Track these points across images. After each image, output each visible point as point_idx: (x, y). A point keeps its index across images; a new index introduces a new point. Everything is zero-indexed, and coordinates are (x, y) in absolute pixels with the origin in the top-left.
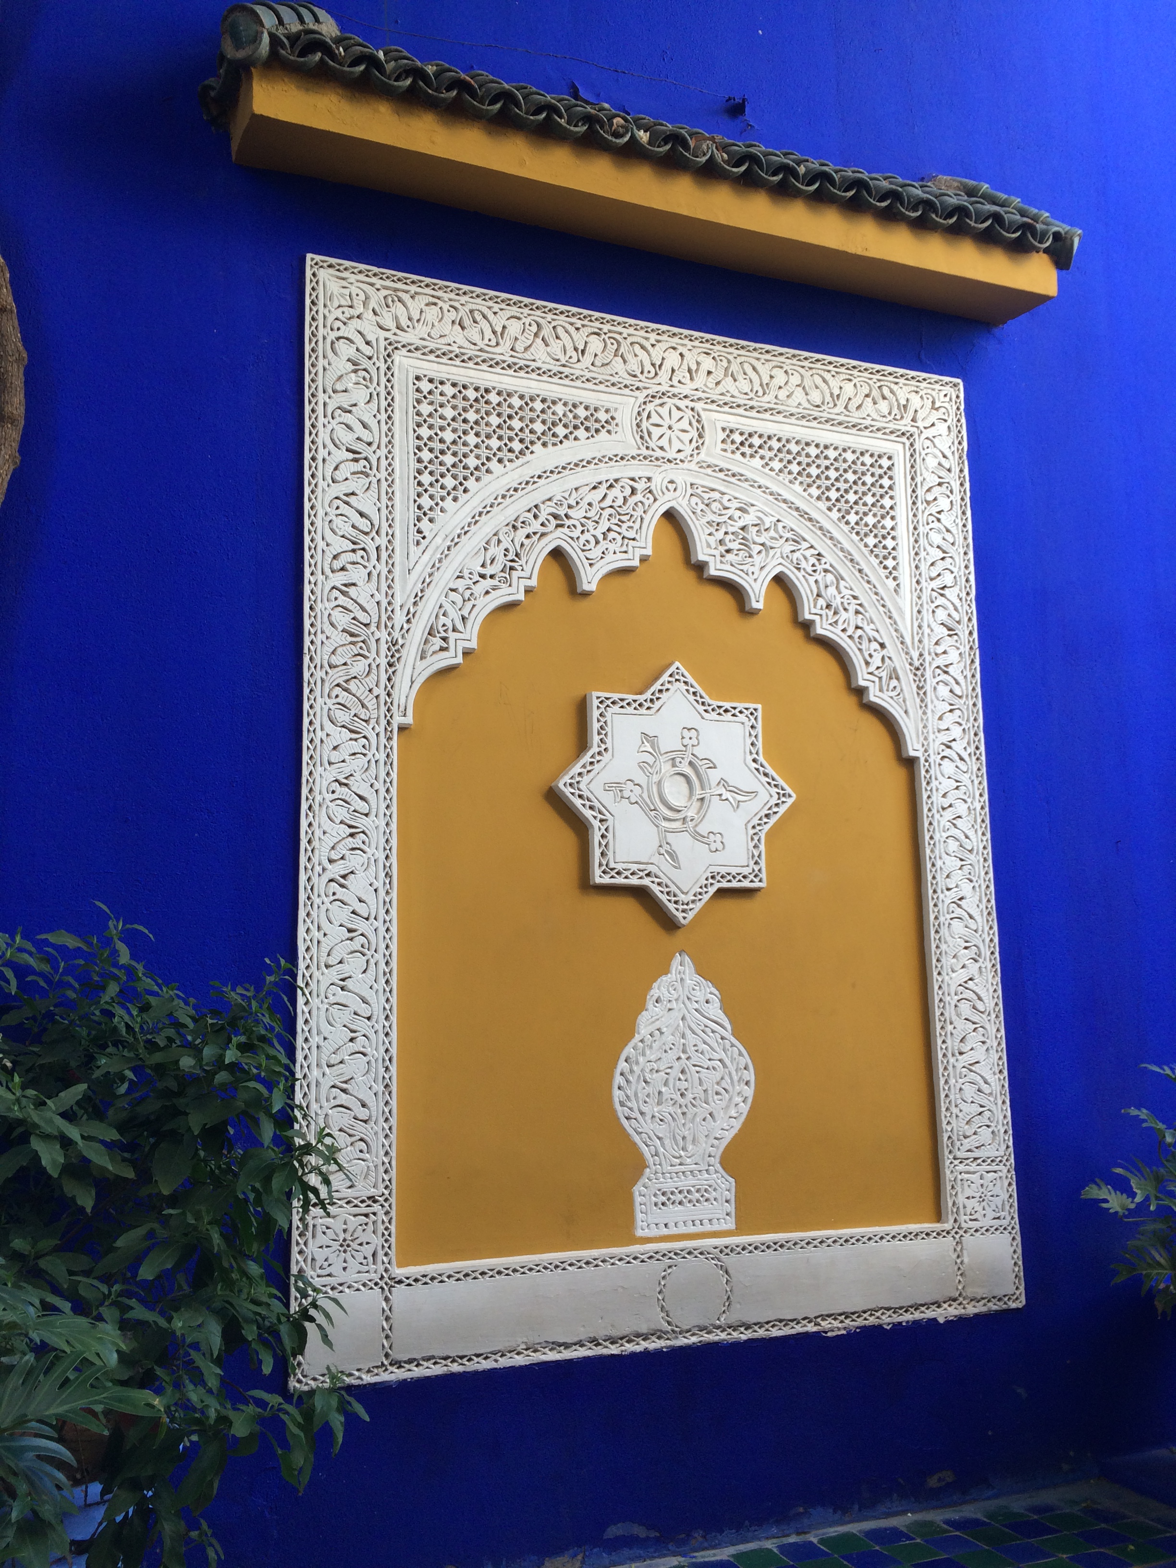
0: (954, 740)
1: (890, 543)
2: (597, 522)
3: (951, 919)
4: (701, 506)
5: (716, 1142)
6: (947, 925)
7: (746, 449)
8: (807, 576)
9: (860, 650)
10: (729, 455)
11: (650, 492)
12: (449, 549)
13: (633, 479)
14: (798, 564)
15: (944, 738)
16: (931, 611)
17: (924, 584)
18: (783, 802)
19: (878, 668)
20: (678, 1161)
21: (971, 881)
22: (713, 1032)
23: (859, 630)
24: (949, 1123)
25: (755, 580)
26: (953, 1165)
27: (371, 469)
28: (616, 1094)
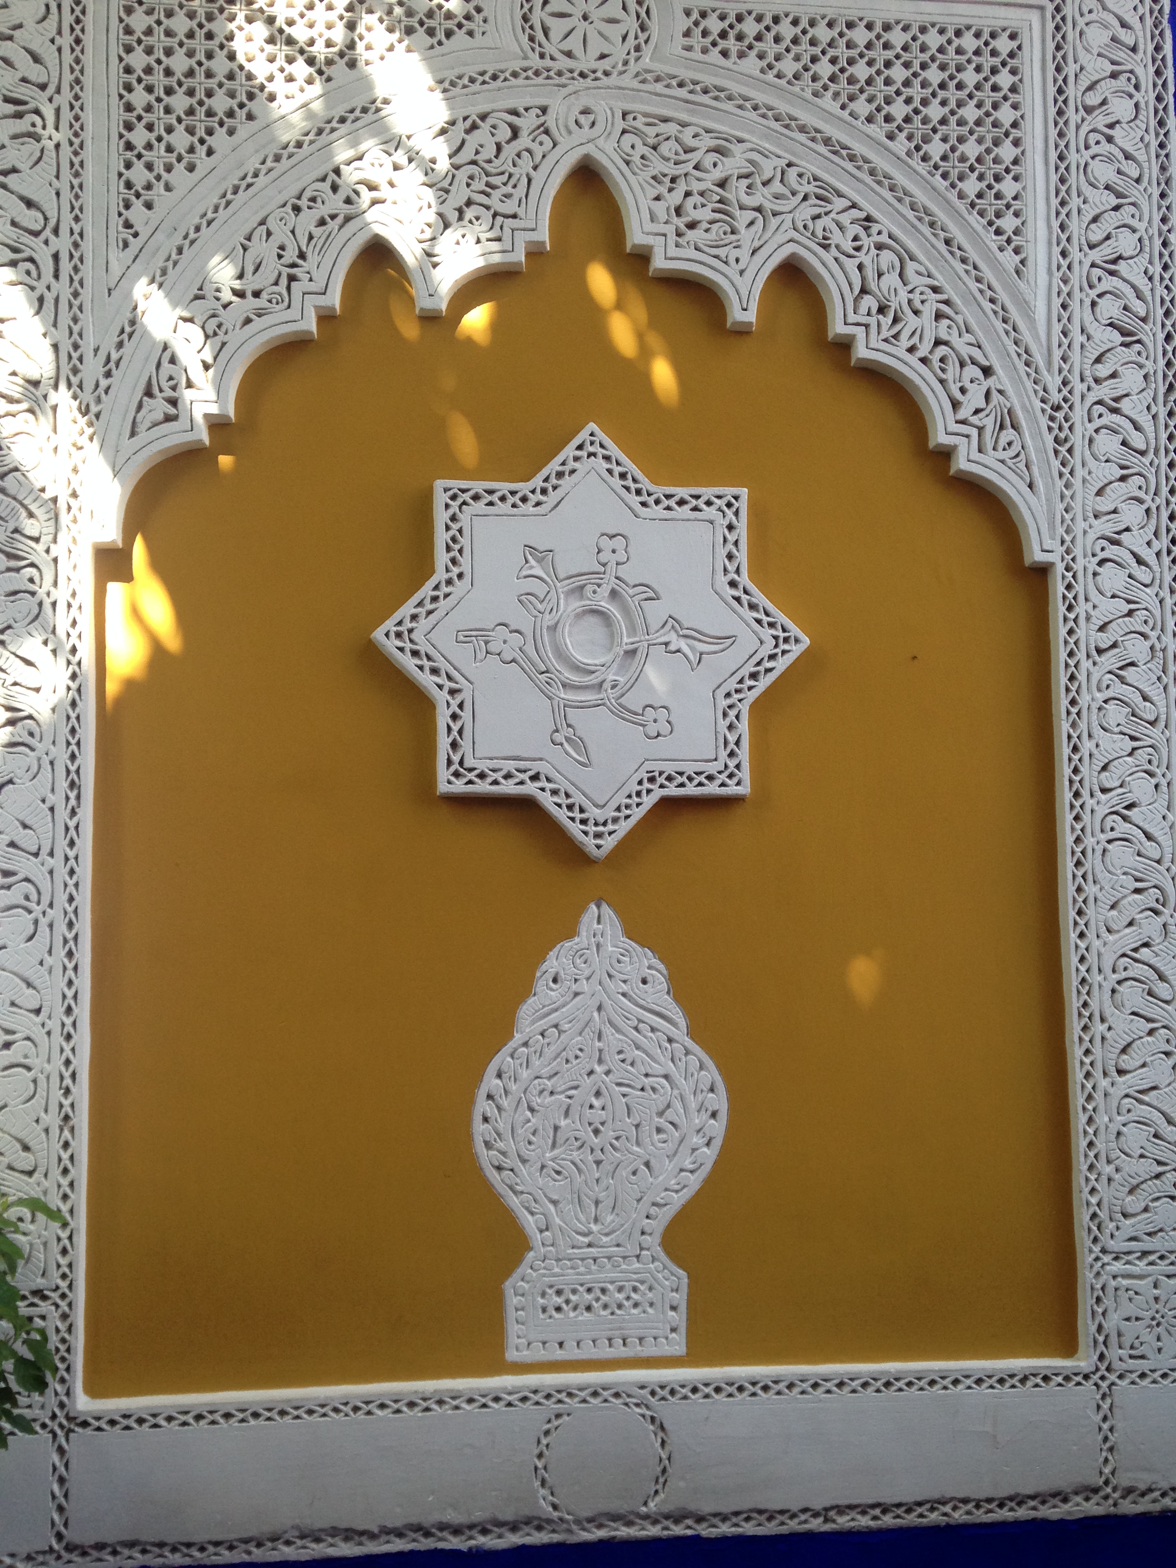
0: (1127, 529)
1: (1008, 187)
2: (447, 191)
3: (1109, 842)
4: (641, 149)
5: (653, 1210)
6: (1099, 853)
7: (731, 44)
8: (842, 258)
9: (942, 381)
10: (697, 55)
11: (547, 132)
12: (180, 251)
13: (515, 113)
14: (825, 238)
15: (1103, 526)
16: (1088, 302)
17: (1075, 254)
18: (784, 652)
19: (977, 412)
20: (586, 1240)
21: (1151, 774)
22: (653, 1030)
23: (943, 347)
24: (1093, 1191)
25: (742, 272)
26: (1100, 1264)
27: (44, 128)
28: (480, 1129)
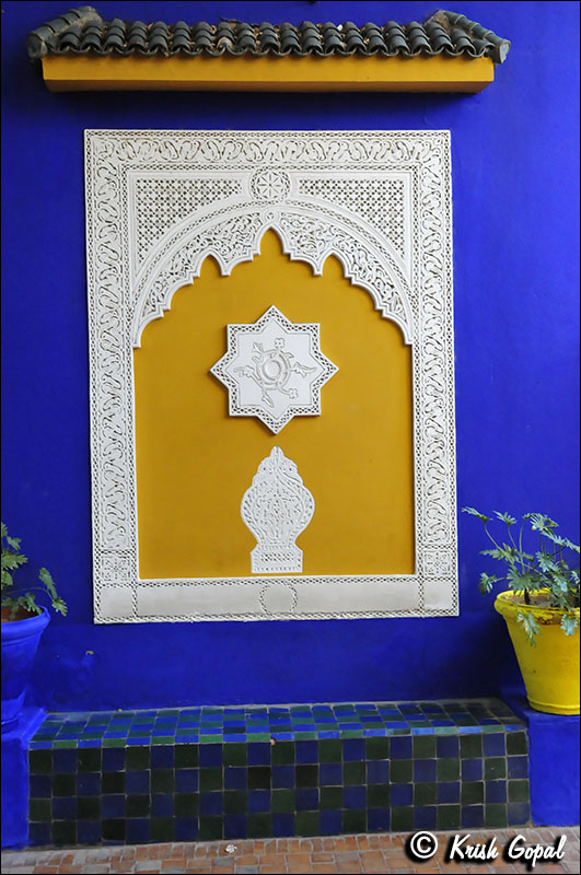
0: (435, 334)
2: (230, 240)
3: (428, 427)
4: (287, 224)
5: (293, 534)
6: (425, 431)
7: (314, 190)
8: (348, 254)
9: (379, 290)
10: (304, 194)
11: (259, 221)
12: (155, 262)
13: (250, 215)
14: (343, 248)
15: (428, 333)
16: (423, 264)
17: (420, 250)
18: (331, 372)
19: (389, 299)
20: (274, 542)
21: (441, 408)
22: (293, 483)
23: (379, 280)
24: (420, 528)
25: (318, 260)
26: (421, 548)
27: (117, 229)
28: (243, 511)
